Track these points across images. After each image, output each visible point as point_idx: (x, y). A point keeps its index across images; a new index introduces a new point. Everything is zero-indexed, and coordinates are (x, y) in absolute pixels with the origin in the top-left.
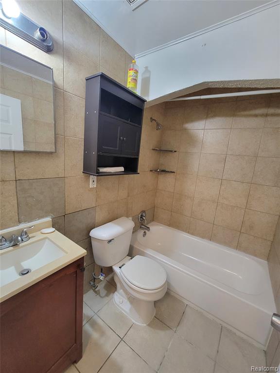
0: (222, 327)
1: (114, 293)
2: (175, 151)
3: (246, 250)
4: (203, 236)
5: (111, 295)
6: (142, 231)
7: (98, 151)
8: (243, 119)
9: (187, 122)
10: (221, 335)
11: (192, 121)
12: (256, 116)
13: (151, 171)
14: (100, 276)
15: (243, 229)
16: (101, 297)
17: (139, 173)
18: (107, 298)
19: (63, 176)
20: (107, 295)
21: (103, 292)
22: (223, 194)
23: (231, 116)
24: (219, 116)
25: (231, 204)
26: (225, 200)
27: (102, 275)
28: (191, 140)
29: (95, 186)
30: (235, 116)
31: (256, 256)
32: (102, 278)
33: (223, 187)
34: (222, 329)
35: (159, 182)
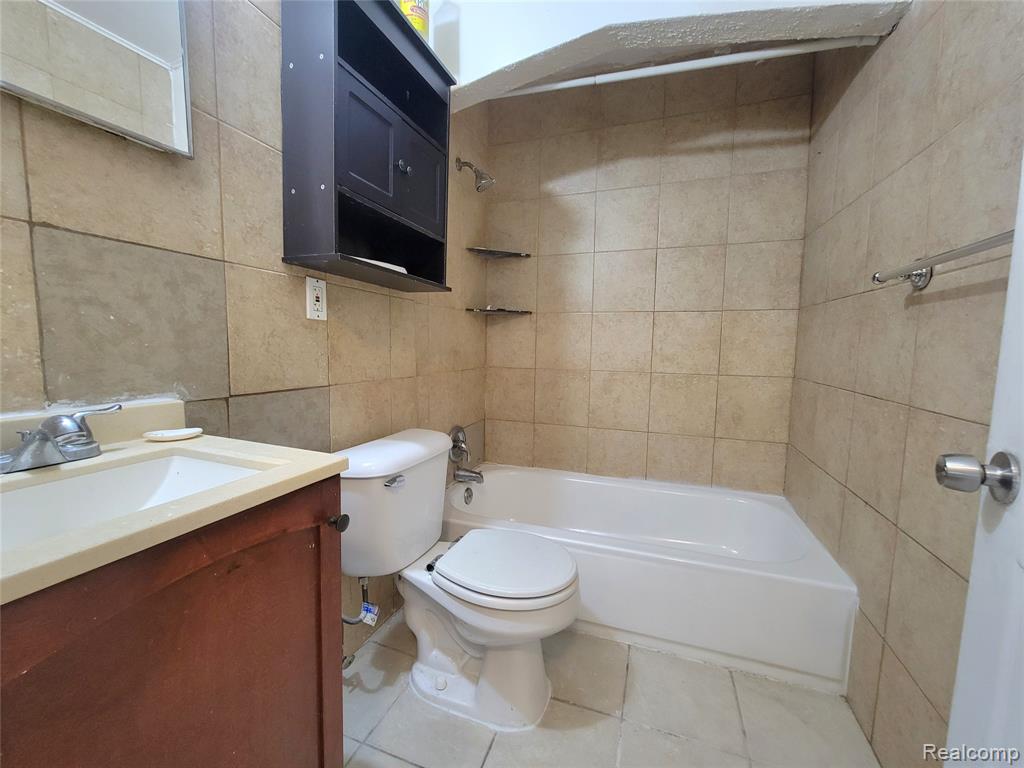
0: (731, 672)
1: (410, 668)
2: (528, 256)
3: (734, 482)
4: (624, 472)
5: (403, 678)
6: (462, 488)
7: (339, 181)
8: (683, 159)
9: (550, 178)
10: (735, 692)
11: (563, 173)
12: (710, 149)
13: (467, 310)
14: (363, 613)
15: (719, 427)
16: (369, 691)
17: (450, 290)
18: (388, 689)
19: (217, 255)
20: (389, 680)
21: (372, 677)
22: (661, 349)
23: (655, 154)
24: (629, 156)
25: (684, 371)
26: (667, 364)
27: (368, 610)
28: (566, 222)
29: (323, 316)
30: (666, 154)
31: (756, 488)
32: (369, 619)
33: (659, 332)
34: (732, 677)
35: (489, 345)
